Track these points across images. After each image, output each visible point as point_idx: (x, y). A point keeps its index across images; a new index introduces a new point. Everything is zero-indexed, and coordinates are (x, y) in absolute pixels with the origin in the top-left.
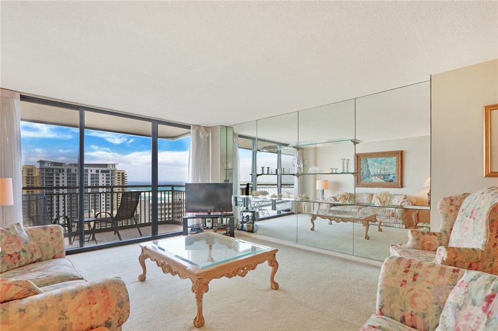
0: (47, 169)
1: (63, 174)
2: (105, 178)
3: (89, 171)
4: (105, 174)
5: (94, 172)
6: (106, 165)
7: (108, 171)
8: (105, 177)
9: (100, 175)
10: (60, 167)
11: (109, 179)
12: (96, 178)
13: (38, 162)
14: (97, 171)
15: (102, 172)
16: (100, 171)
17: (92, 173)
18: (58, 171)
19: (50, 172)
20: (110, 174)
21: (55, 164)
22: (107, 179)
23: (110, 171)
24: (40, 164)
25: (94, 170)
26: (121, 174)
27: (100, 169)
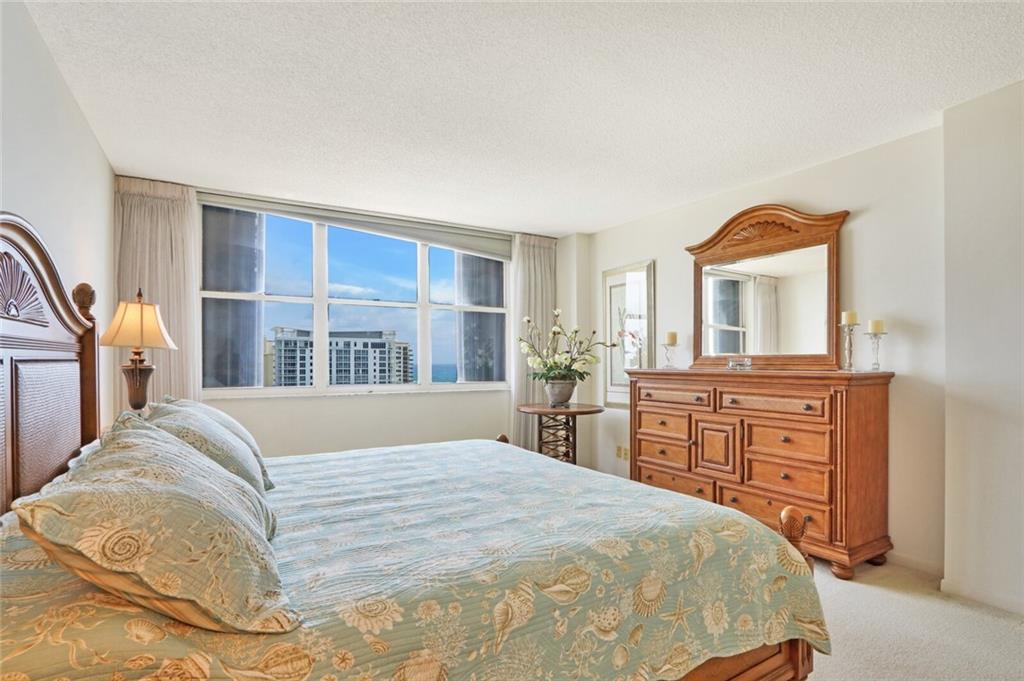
0: (287, 343)
1: (311, 351)
2: (378, 358)
3: (352, 345)
4: (378, 350)
5: (360, 347)
6: (380, 334)
7: (382, 345)
8: (378, 355)
9: (370, 350)
10: (306, 338)
11: (384, 359)
12: (364, 358)
13: (272, 330)
14: (365, 345)
15: (374, 346)
16: (370, 346)
17: (357, 348)
18: (303, 345)
19: (291, 347)
20: (386, 349)
21: (301, 333)
22: (381, 359)
23: (387, 345)
24: (277, 333)
25: (360, 342)
26: (402, 351)
27: (370, 341)
